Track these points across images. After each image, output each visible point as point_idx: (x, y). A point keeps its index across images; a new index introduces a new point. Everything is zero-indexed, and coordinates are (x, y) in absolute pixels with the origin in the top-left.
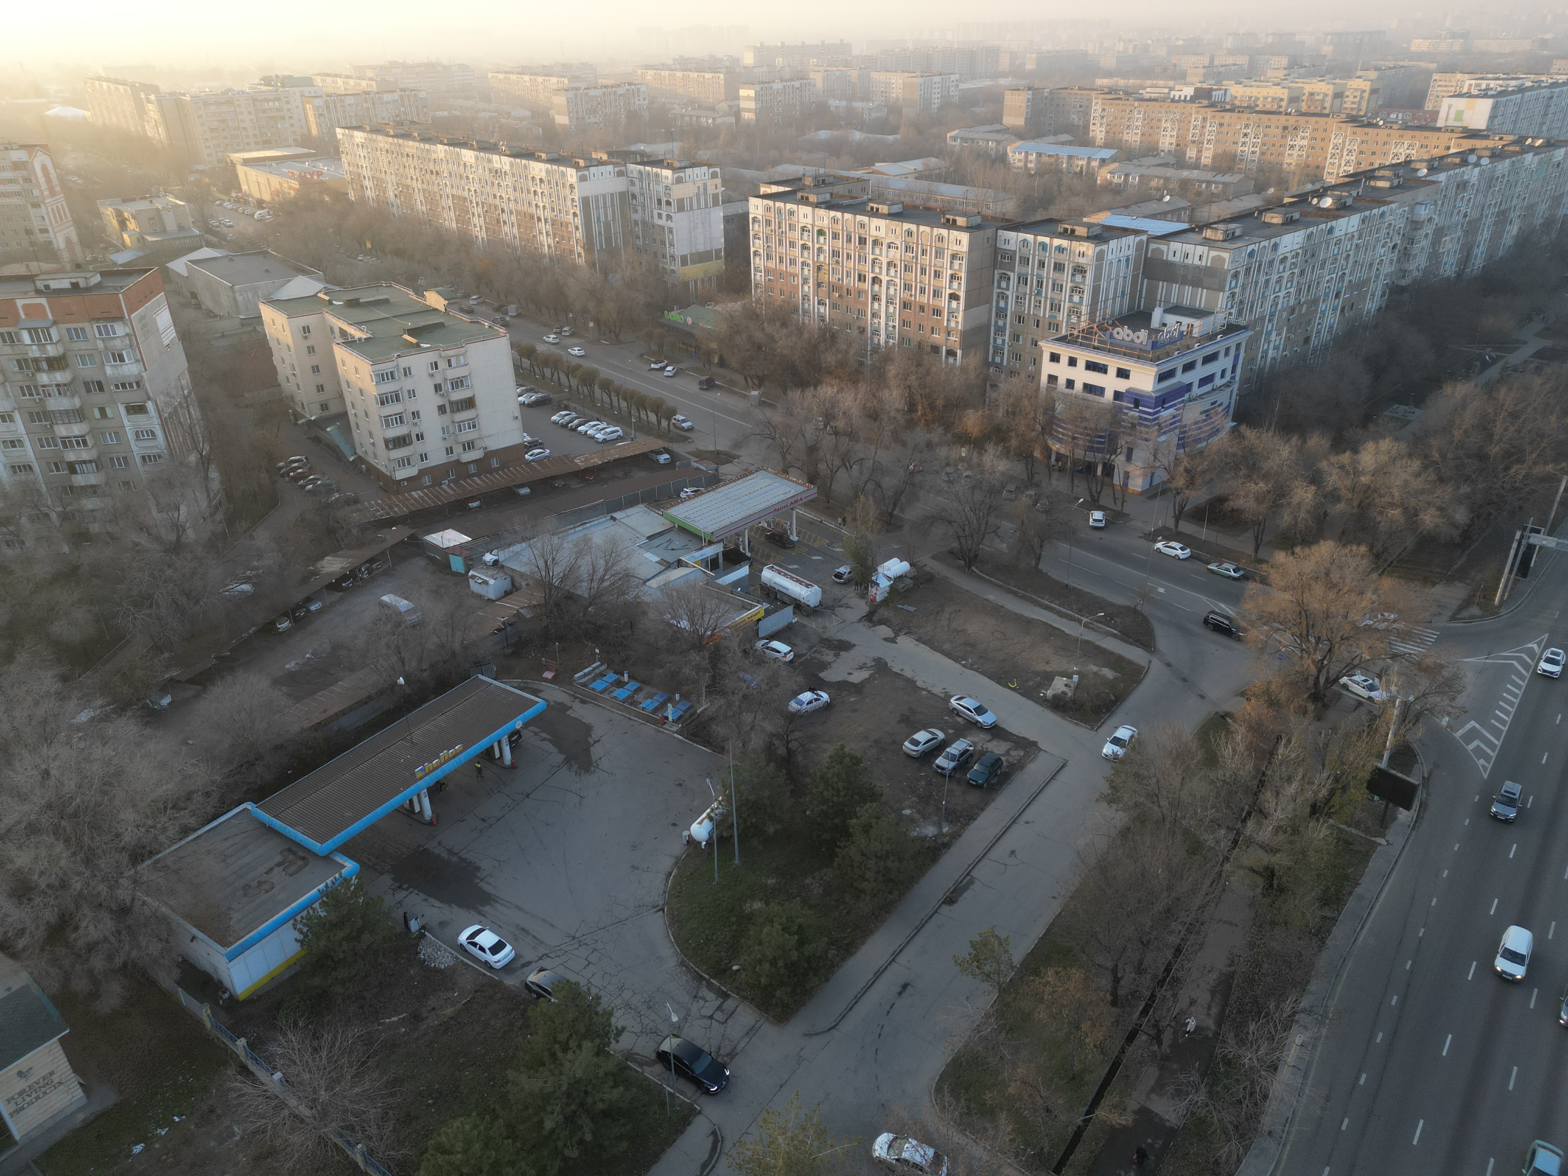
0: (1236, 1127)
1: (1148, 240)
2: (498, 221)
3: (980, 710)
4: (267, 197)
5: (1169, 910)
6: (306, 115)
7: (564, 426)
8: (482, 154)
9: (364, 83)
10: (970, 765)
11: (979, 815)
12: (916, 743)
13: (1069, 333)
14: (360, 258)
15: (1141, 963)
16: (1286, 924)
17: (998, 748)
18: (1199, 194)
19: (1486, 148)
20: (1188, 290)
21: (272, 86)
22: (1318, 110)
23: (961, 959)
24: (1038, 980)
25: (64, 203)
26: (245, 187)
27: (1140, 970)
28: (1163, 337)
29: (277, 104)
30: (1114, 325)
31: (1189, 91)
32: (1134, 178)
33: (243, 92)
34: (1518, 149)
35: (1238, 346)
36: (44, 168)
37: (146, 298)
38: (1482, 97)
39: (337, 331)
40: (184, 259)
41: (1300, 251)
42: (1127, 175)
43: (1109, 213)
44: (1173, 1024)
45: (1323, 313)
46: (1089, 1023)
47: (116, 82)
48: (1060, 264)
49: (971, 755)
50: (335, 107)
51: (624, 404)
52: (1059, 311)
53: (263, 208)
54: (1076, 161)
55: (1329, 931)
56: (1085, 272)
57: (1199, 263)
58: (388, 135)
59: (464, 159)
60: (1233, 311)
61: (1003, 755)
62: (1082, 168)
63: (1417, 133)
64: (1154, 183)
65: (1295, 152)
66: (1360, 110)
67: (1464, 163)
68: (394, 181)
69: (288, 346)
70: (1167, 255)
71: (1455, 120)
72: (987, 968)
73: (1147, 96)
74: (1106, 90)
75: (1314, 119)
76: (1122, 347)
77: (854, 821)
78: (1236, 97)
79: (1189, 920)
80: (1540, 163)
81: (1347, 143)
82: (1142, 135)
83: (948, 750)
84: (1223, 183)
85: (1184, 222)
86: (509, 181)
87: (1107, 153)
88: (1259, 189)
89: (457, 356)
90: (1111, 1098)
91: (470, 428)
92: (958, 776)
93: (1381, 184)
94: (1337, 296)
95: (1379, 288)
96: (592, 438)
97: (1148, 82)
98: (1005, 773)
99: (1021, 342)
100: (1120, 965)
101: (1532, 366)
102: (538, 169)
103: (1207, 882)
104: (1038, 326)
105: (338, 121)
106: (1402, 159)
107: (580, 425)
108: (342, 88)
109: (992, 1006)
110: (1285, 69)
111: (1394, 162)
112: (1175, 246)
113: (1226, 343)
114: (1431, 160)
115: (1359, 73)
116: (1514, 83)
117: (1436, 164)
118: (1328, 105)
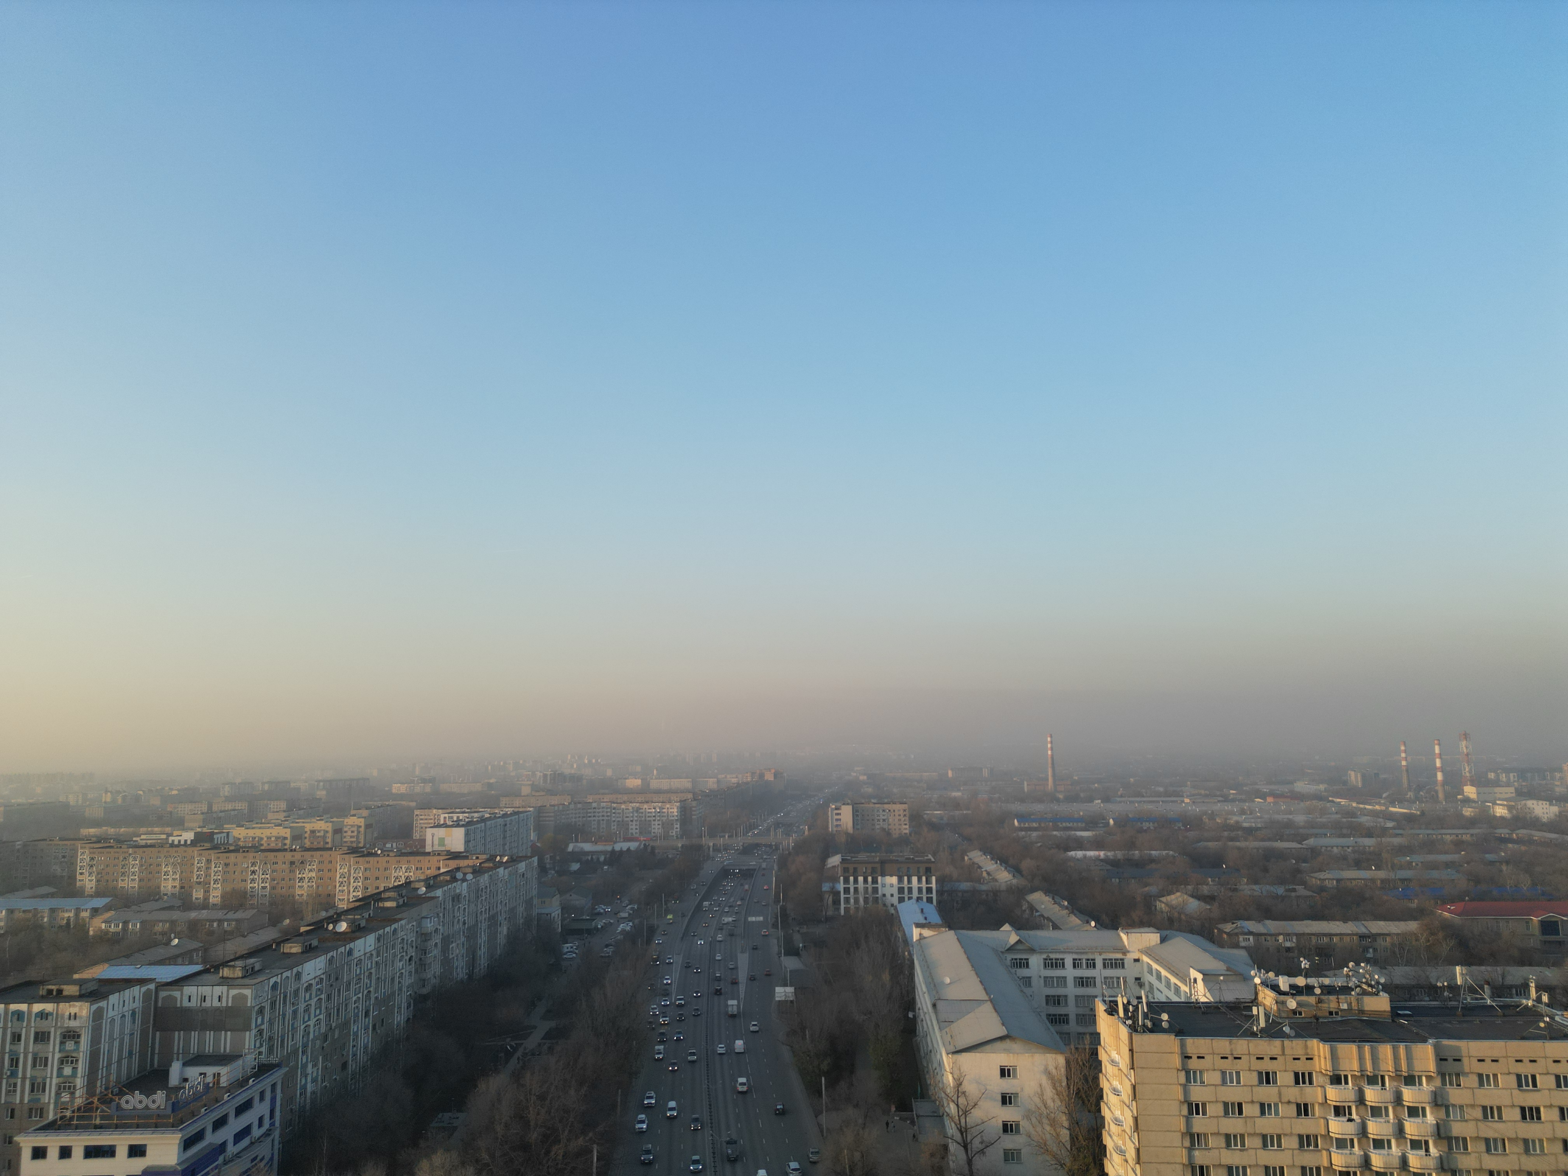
1: (156, 988)
13: (59, 1116)
18: (211, 933)
19: (468, 866)
20: (209, 1036)
22: (321, 845)
28: (185, 1094)
30: (121, 1094)
31: (189, 836)
32: (135, 925)
34: (491, 865)
35: (274, 1086)
38: (456, 827)
41: (324, 976)
42: (125, 923)
43: (106, 966)
45: (356, 1034)
48: (43, 1033)
52: (44, 1091)
54: (60, 914)
56: (79, 1036)
57: (219, 1004)
60: (263, 1049)
62: (68, 920)
63: (411, 858)
64: (159, 927)
65: (305, 884)
66: (360, 842)
67: (454, 879)
70: (181, 1001)
71: (439, 845)
73: (143, 843)
74: (94, 839)
75: (319, 853)
76: (133, 1118)
78: (239, 839)
80: (510, 875)
81: (352, 871)
82: (140, 880)
84: (237, 920)
85: (197, 964)
87: (99, 902)
88: (274, 921)
93: (388, 904)
94: (367, 1014)
95: (404, 1000)
97: (143, 830)
104: (12, 1117)
106: (403, 881)
110: (284, 811)
111: (396, 884)
112: (189, 990)
113: (259, 1086)
114: (427, 881)
115: (353, 812)
116: (476, 815)
117: (432, 882)
118: (329, 840)
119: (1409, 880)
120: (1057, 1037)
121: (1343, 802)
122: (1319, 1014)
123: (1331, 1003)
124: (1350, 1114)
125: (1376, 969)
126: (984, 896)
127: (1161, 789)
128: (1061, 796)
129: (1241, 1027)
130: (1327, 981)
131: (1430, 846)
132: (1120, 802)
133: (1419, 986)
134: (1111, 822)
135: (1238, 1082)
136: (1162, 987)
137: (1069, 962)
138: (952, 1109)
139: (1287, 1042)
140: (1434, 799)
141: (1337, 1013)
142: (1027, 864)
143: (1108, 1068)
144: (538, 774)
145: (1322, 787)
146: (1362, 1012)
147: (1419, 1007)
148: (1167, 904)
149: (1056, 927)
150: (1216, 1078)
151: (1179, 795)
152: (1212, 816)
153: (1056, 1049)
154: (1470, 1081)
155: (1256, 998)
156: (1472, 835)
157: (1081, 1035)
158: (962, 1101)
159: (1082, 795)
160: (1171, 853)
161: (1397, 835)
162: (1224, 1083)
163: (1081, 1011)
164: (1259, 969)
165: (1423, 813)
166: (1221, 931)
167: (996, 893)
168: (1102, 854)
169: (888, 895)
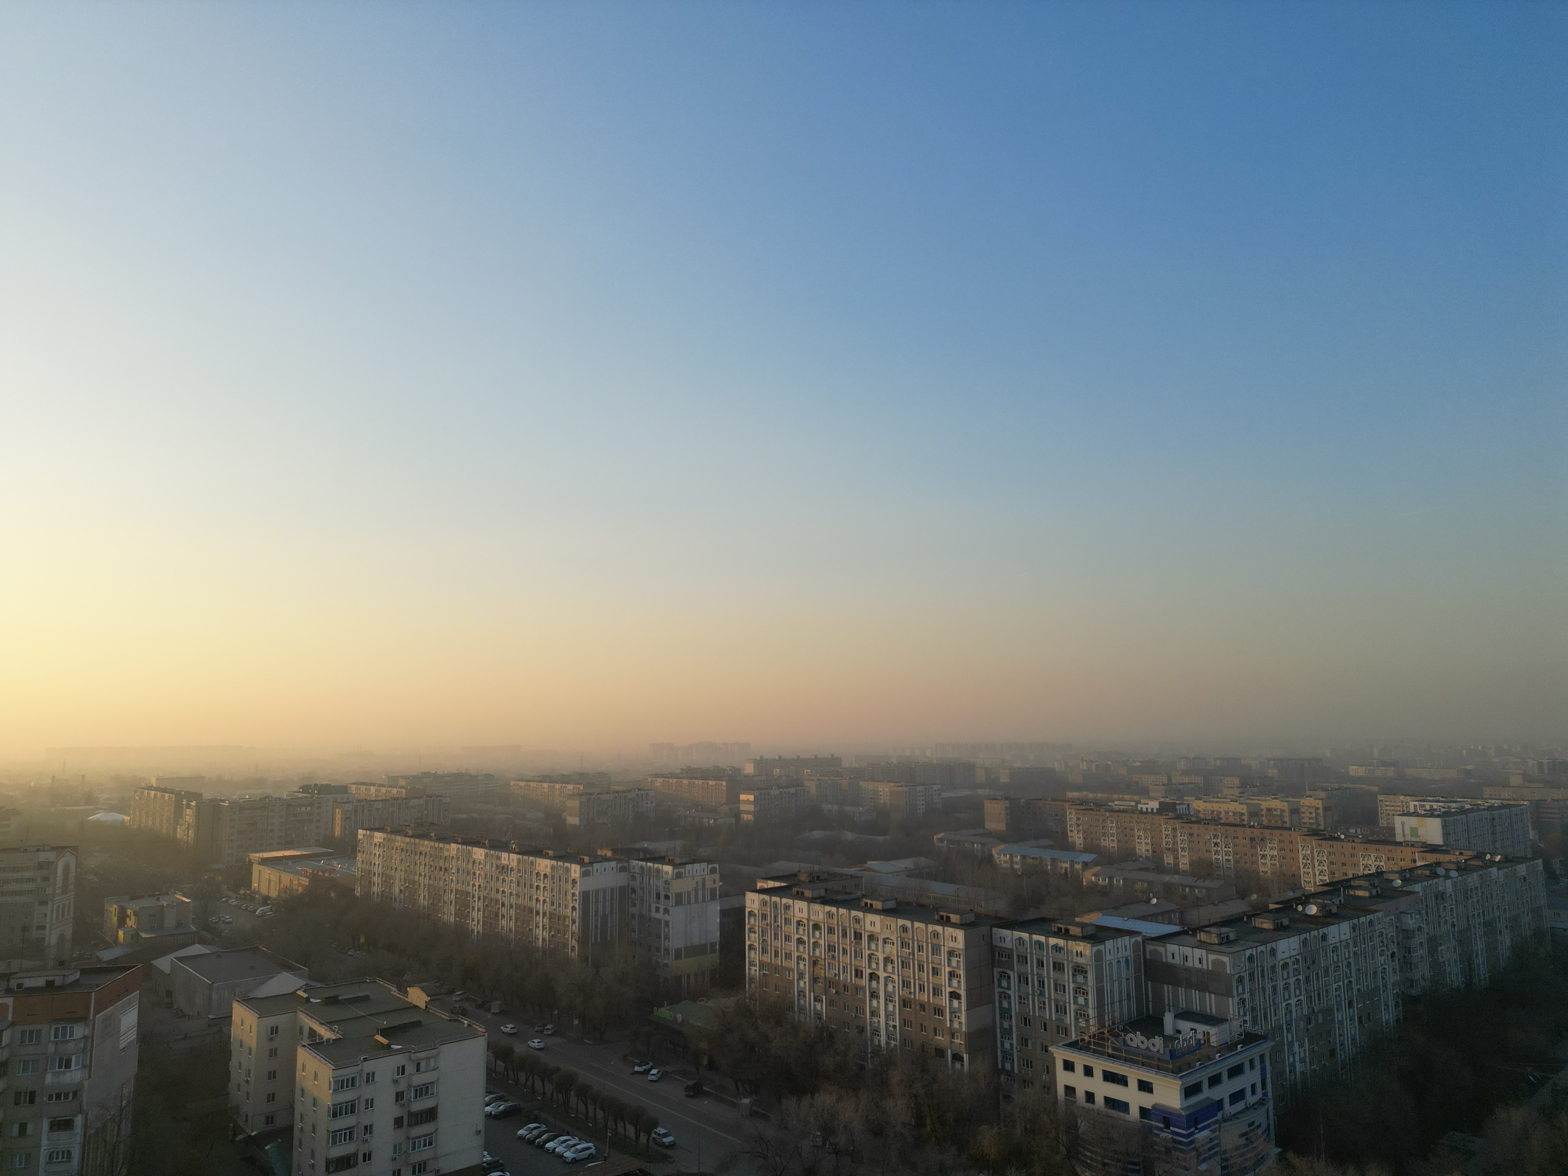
1: (1143, 941)
2: (497, 915)
4: (274, 894)
6: (333, 819)
7: (531, 1142)
8: (492, 852)
9: (395, 791)
13: (1079, 1038)
14: (350, 953)
18: (1184, 897)
19: (1450, 862)
20: (1195, 994)
21: (308, 793)
22: (1279, 824)
25: (72, 901)
26: (255, 885)
28: (1180, 1045)
29: (309, 809)
30: (1126, 1032)
31: (1154, 805)
32: (1118, 881)
33: (280, 799)
34: (1480, 863)
35: (1262, 1057)
36: (67, 868)
37: (119, 997)
38: (1429, 817)
39: (306, 1031)
40: (172, 956)
41: (1299, 957)
42: (1111, 878)
43: (1100, 914)
45: (1341, 1023)
47: (165, 791)
48: (1059, 964)
50: (363, 811)
51: (600, 1114)
52: (1066, 1013)
53: (267, 905)
54: (1060, 864)
56: (1086, 972)
57: (1200, 966)
58: (406, 835)
59: (474, 856)
60: (1247, 1018)
62: (1066, 870)
63: (1379, 846)
64: (1138, 886)
65: (1268, 861)
66: (1319, 825)
67: (1435, 875)
68: (402, 877)
69: (250, 1049)
70: (1166, 957)
71: (1412, 835)
73: (1117, 808)
74: (1078, 802)
75: (1278, 832)
78: (1199, 811)
80: (1506, 877)
81: (1316, 854)
82: (1118, 842)
84: (1206, 888)
85: (1175, 924)
86: (514, 877)
87: (1088, 857)
88: (1243, 894)
89: (428, 1059)
91: (425, 1146)
93: (1360, 893)
94: (1350, 1005)
95: (1391, 998)
96: (561, 1156)
97: (1115, 796)
99: (1030, 1047)
102: (544, 865)
104: (1045, 1029)
105: (362, 823)
106: (1373, 870)
107: (548, 1141)
108: (374, 795)
110: (1238, 788)
111: (1366, 872)
112: (1172, 948)
113: (1248, 1054)
114: (1402, 873)
115: (1308, 793)
116: (1454, 805)
117: (1408, 875)
118: (1287, 819)
144: (1531, 762)
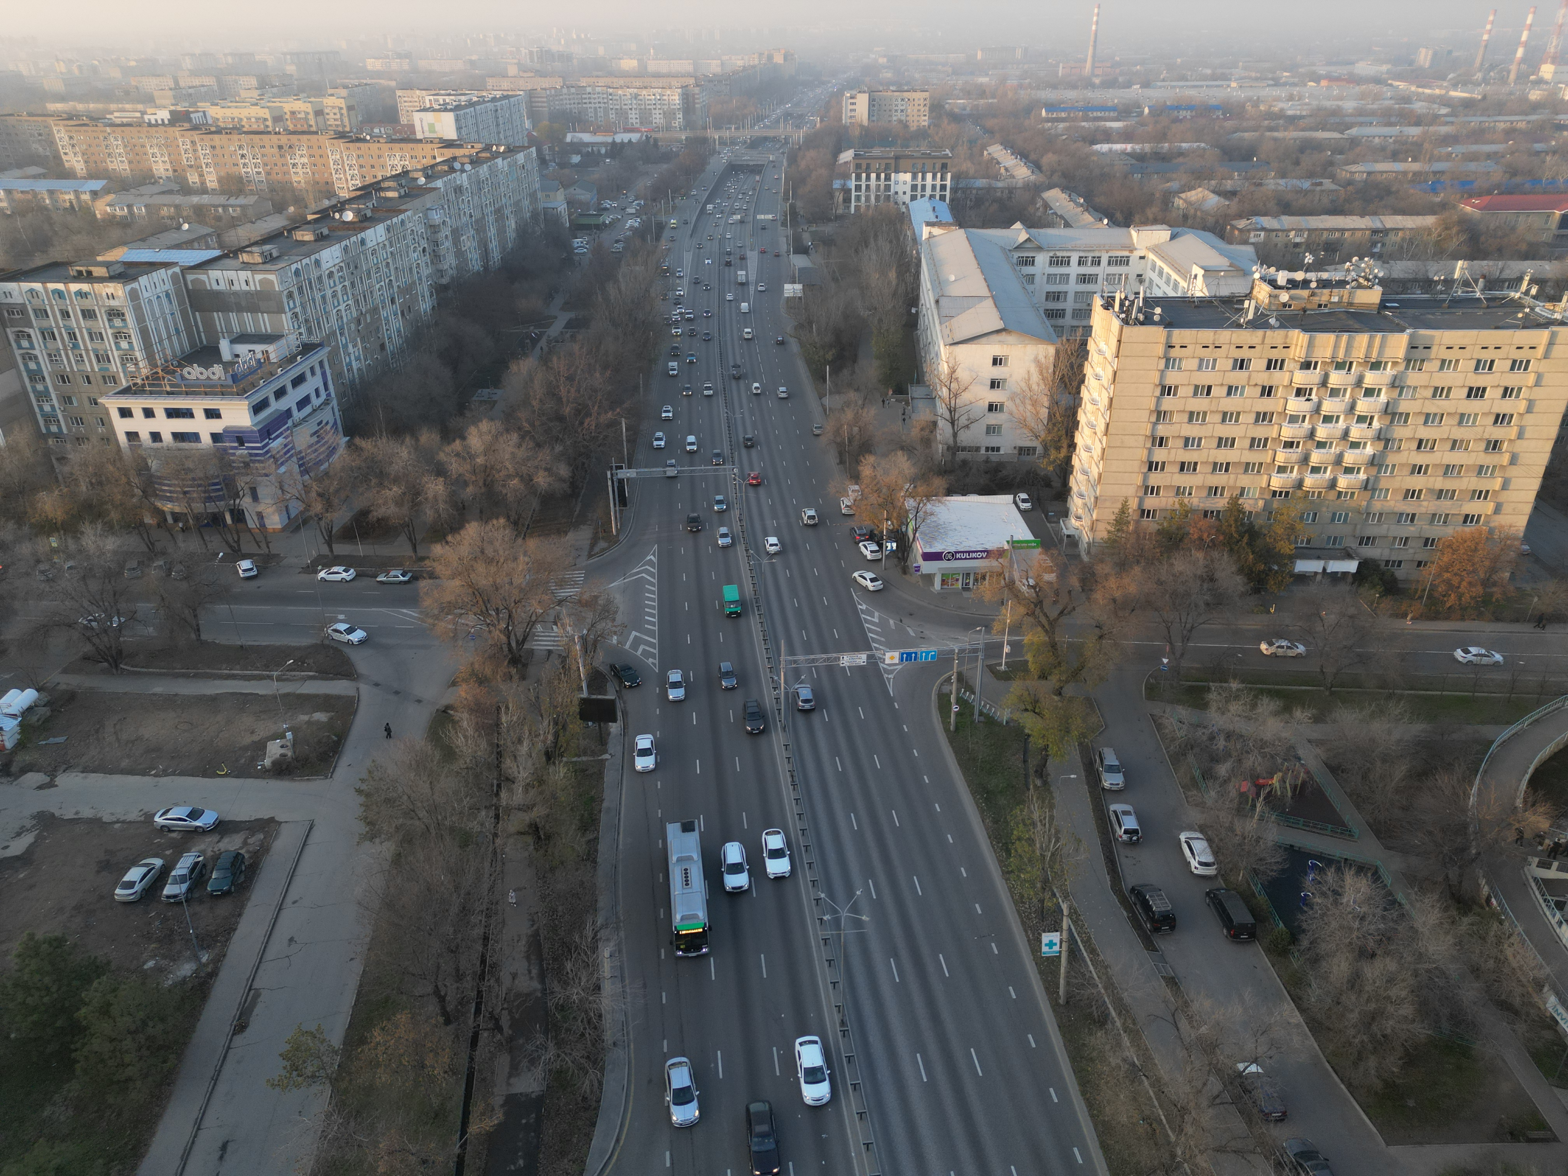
0: (588, 1058)
1: (182, 271)
3: (195, 814)
5: (464, 908)
10: (206, 877)
11: (238, 923)
12: (131, 885)
13: (131, 383)
15: (457, 970)
16: (562, 863)
17: (232, 844)
18: (219, 219)
19: (464, 156)
20: (247, 317)
22: (305, 128)
23: (277, 1078)
24: (366, 1048)
27: (459, 976)
28: (241, 368)
30: (181, 366)
31: (164, 115)
32: (140, 209)
34: (488, 155)
35: (321, 363)
38: (444, 111)
41: (342, 264)
42: (130, 206)
43: (125, 249)
44: (505, 1006)
45: (387, 319)
46: (431, 1055)
48: (88, 311)
49: (204, 865)
52: (109, 361)
54: (61, 196)
55: (596, 851)
56: (123, 315)
57: (247, 288)
60: (302, 330)
61: (241, 848)
62: (71, 203)
63: (402, 145)
64: (165, 212)
65: (299, 170)
66: (345, 126)
67: (452, 170)
70: (210, 284)
71: (430, 132)
72: (310, 1070)
73: (118, 121)
74: (64, 115)
75: (305, 137)
76: (199, 386)
77: (83, 1010)
78: (218, 119)
79: (484, 907)
80: (509, 166)
81: (345, 158)
82: (130, 162)
83: (173, 873)
84: (240, 206)
85: (214, 249)
87: (97, 185)
88: (280, 208)
90: (477, 1109)
92: (196, 895)
93: (391, 194)
94: (393, 301)
95: (426, 289)
97: (113, 106)
98: (251, 865)
99: (75, 404)
100: (440, 984)
101: (568, 335)
103: (487, 864)
104: (89, 383)
106: (399, 170)
109: (330, 1103)
110: (257, 89)
111: (394, 173)
112: (214, 274)
113: (307, 362)
114: (424, 170)
115: (330, 91)
116: (463, 98)
117: (430, 172)
118: (312, 122)
119: (1442, 173)
120: (1051, 330)
121: (1402, 85)
122: (1308, 306)
123: (1324, 296)
124: (1310, 395)
125: (1379, 263)
126: (999, 194)
127: (1209, 71)
128: (1097, 81)
129: (1230, 319)
130: (1325, 276)
131: (1478, 135)
132: (1160, 87)
133: (1415, 280)
134: (1146, 110)
135: (1213, 367)
136: (1161, 282)
137: (1074, 260)
138: (945, 392)
139: (1269, 333)
140: (1504, 80)
141: (1326, 306)
142: (1048, 159)
143: (1094, 356)
144: (523, 51)
145: (1384, 68)
146: (1350, 304)
147: (1409, 300)
148: (1185, 201)
149: (1067, 225)
150: (1193, 364)
151: (1226, 78)
152: (1256, 103)
153: (1048, 340)
154: (1431, 366)
155: (1251, 293)
156: (1529, 122)
157: (1074, 328)
158: (954, 386)
159: (1121, 79)
160: (1203, 145)
161: (1446, 123)
162: (1200, 368)
163: (1078, 306)
164: (1262, 264)
165: (1484, 98)
166: (1234, 227)
167: (1011, 190)
168: (1129, 147)
169: (900, 193)
